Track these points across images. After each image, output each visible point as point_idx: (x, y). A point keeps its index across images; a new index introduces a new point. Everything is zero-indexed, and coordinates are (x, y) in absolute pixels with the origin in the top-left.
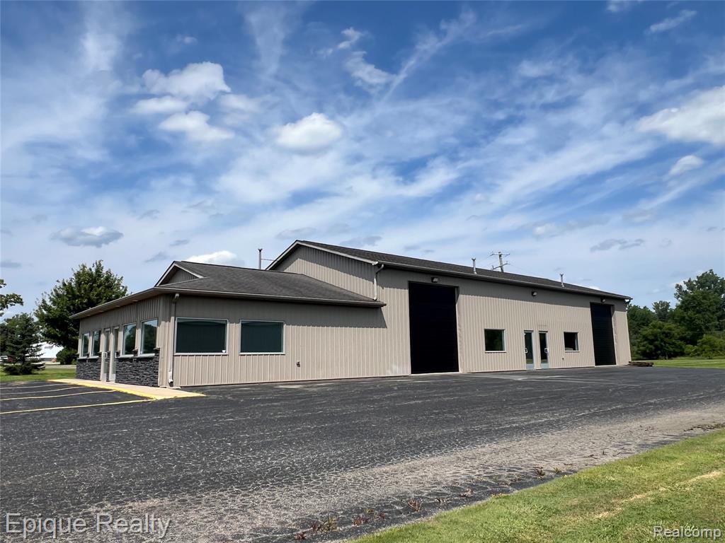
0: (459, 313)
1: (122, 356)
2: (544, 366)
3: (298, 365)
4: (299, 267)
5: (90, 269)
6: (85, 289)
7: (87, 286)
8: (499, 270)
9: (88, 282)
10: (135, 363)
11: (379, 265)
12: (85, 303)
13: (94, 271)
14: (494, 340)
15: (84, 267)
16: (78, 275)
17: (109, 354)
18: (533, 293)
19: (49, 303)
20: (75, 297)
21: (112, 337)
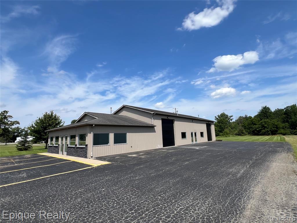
0: (175, 128)
1: (69, 146)
2: (196, 142)
3: (131, 147)
4: (124, 113)
5: (49, 114)
6: (47, 120)
7: (48, 120)
8: (175, 113)
9: (48, 118)
10: (76, 149)
11: (154, 114)
12: (48, 125)
13: (50, 114)
14: (184, 135)
15: (47, 113)
16: (45, 116)
17: (63, 145)
18: (193, 121)
19: (34, 125)
20: (44, 123)
21: (64, 139)
